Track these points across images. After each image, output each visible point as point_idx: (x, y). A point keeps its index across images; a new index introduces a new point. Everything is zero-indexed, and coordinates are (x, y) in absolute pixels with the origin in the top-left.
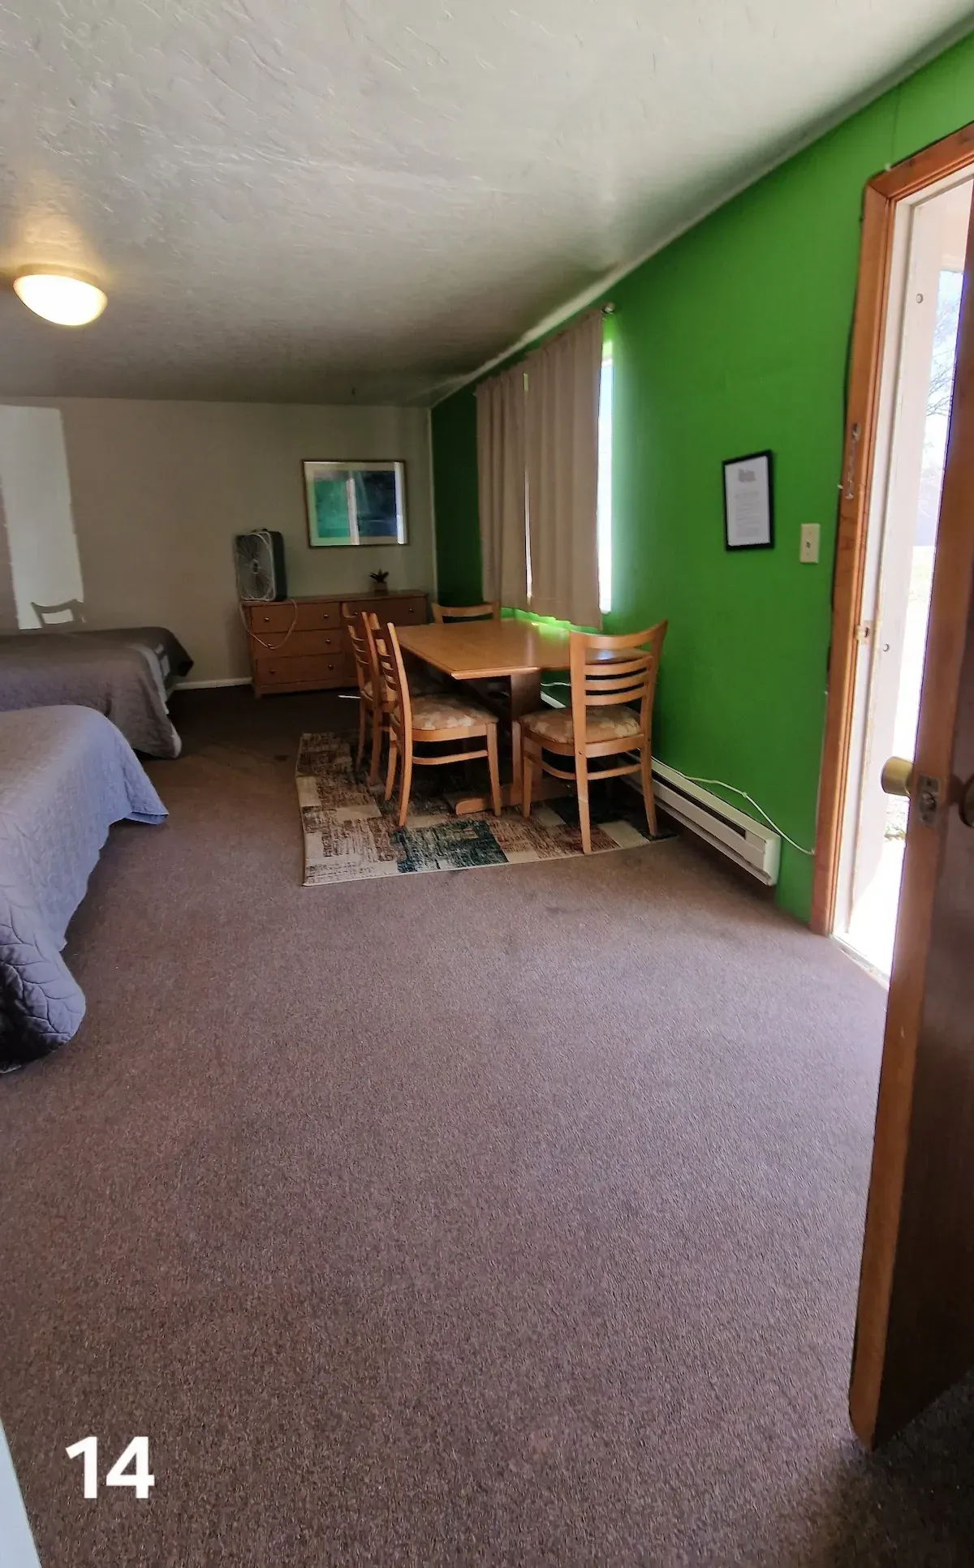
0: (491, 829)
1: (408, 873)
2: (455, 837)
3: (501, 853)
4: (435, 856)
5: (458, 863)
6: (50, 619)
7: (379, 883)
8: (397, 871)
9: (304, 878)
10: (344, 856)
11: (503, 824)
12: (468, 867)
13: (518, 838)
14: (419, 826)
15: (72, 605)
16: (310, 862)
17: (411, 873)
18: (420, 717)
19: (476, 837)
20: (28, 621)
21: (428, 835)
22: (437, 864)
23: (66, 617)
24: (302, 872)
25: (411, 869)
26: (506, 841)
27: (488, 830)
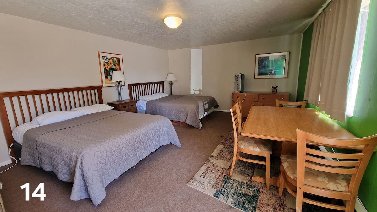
0: (260, 194)
1: (215, 198)
2: (244, 190)
3: (255, 209)
4: (230, 195)
5: (235, 204)
6: (196, 93)
7: (205, 196)
8: (213, 195)
9: (189, 181)
10: (204, 179)
11: (266, 194)
12: (237, 208)
13: (268, 206)
14: (235, 179)
15: (200, 90)
16: (195, 177)
17: (216, 198)
18: (240, 142)
19: (251, 195)
20: (192, 93)
21: (236, 184)
22: (228, 199)
23: (198, 92)
24: (191, 178)
25: (218, 197)
26: (262, 204)
27: (259, 194)
